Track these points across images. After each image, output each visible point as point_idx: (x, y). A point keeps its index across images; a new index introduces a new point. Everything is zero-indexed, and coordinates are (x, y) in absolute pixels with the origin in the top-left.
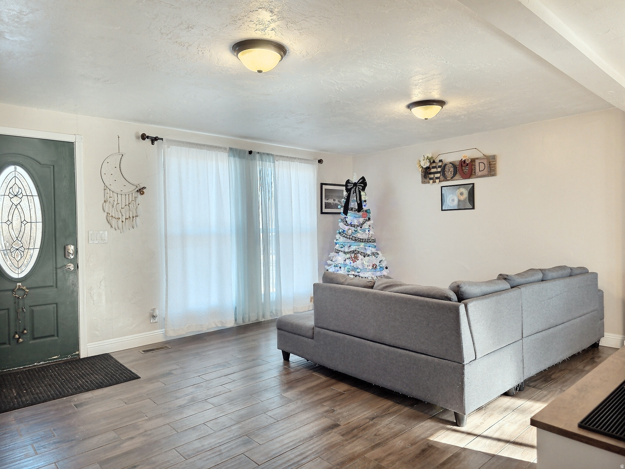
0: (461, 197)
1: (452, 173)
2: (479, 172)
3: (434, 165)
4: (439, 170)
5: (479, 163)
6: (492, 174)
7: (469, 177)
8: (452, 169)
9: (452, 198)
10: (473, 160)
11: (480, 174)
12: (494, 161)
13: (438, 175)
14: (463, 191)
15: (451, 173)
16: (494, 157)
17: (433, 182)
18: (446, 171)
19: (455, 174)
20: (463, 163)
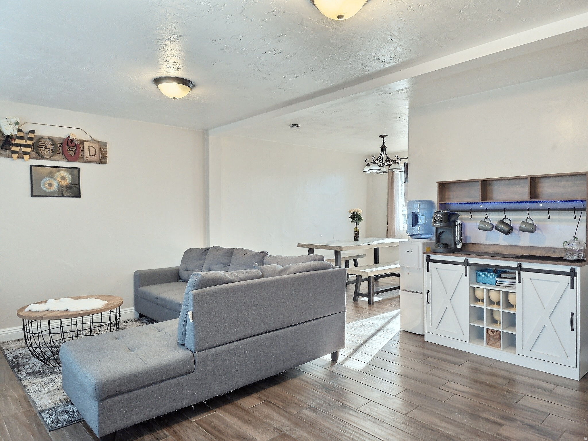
0: (63, 182)
1: (51, 151)
2: (89, 157)
3: (21, 134)
4: (29, 142)
5: (89, 147)
6: (103, 162)
7: (75, 160)
8: (49, 146)
9: (49, 182)
10: (82, 142)
11: (90, 159)
12: (105, 149)
13: (28, 150)
14: (65, 175)
15: (49, 151)
16: (106, 144)
17: (18, 158)
18: (40, 147)
19: (54, 153)
20: (69, 142)
